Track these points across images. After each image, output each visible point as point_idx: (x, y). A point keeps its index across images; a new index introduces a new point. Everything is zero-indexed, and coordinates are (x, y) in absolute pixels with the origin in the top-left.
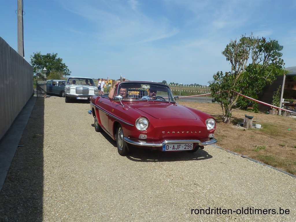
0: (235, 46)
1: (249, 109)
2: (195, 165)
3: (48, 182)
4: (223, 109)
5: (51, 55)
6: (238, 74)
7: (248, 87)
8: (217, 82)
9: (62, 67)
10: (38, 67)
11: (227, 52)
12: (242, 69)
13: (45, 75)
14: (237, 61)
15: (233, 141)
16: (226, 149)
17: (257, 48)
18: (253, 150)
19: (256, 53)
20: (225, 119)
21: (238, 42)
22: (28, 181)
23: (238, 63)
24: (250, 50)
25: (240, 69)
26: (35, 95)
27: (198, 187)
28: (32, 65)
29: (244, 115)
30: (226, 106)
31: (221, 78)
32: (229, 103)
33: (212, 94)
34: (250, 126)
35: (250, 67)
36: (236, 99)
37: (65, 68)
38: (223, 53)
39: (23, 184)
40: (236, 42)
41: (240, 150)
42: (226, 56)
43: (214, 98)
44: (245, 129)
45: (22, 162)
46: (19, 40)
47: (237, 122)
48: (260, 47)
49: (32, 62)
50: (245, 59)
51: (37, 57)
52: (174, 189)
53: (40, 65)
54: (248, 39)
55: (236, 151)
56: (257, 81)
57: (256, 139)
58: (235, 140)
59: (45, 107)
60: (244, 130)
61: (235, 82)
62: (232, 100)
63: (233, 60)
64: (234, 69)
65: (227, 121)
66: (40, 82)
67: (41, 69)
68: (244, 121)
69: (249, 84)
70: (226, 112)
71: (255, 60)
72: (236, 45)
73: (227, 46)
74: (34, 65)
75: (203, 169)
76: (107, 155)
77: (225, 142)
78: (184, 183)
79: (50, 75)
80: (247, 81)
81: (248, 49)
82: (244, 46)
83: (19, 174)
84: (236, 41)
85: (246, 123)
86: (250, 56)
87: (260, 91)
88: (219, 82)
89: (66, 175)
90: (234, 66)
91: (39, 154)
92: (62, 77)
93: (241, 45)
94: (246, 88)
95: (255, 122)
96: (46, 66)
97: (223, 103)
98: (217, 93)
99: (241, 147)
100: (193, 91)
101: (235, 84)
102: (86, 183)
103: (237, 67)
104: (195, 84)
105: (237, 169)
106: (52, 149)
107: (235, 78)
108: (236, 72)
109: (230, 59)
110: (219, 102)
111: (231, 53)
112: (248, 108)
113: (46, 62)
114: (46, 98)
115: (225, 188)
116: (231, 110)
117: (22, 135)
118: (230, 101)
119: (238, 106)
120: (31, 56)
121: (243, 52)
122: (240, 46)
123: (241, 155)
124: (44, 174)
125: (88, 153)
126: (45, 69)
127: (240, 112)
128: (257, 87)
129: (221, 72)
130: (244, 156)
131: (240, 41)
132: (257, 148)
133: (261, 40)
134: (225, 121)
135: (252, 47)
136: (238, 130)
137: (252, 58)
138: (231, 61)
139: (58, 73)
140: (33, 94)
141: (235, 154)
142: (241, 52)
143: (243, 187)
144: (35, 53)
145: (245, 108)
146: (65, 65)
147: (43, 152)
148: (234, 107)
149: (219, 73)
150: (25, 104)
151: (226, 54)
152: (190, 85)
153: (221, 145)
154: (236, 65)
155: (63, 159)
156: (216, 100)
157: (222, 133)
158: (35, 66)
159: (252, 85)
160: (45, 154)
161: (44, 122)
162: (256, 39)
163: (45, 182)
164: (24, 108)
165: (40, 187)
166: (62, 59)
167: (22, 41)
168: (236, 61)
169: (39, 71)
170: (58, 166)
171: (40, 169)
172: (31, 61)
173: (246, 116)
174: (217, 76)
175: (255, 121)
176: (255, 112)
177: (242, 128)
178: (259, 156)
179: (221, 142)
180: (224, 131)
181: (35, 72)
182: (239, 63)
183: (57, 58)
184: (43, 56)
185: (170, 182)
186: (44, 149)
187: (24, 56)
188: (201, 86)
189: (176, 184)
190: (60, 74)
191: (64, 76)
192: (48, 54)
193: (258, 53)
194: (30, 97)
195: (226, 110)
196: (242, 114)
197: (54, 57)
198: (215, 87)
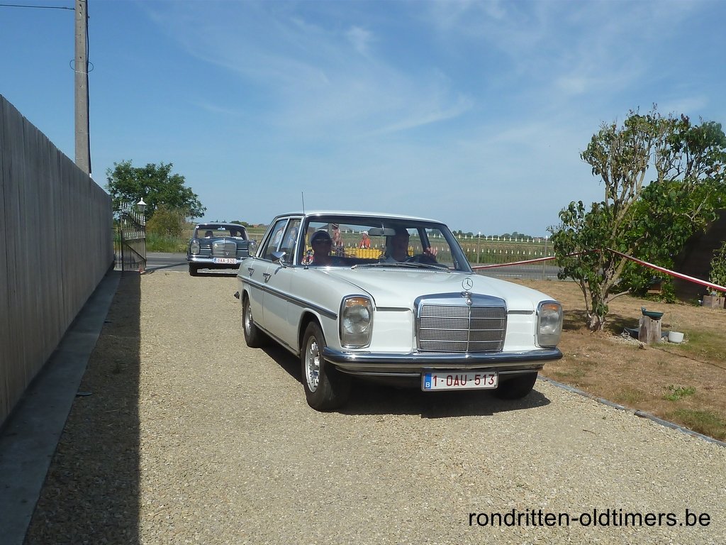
0: (612, 139)
1: (653, 295)
2: (519, 438)
3: (152, 485)
4: (585, 296)
5: (156, 169)
6: (623, 208)
7: (649, 239)
8: (571, 227)
9: (184, 198)
10: (124, 197)
11: (593, 154)
12: (633, 196)
13: (142, 218)
14: (619, 176)
15: (613, 375)
16: (597, 396)
17: (668, 141)
18: (664, 398)
19: (665, 153)
20: (591, 319)
21: (621, 127)
22: (100, 481)
23: (621, 180)
24: (650, 146)
25: (627, 195)
26: (118, 268)
27: (527, 492)
28: (109, 193)
29: (638, 309)
30: (594, 286)
31: (579, 217)
32: (600, 279)
33: (558, 258)
34: (654, 338)
35: (653, 189)
36: (619, 271)
37: (191, 200)
38: (585, 156)
39: (90, 490)
40: (614, 129)
41: (630, 399)
42: (591, 163)
43: (563, 268)
44: (643, 344)
45: (87, 435)
46: (77, 132)
47: (623, 326)
48: (678, 140)
49: (111, 185)
50: (638, 170)
51: (123, 173)
52: (467, 498)
53: (129, 193)
54: (647, 119)
55: (620, 401)
56: (670, 223)
57: (670, 370)
58: (618, 373)
59: (143, 296)
60: (641, 347)
61: (615, 229)
62: (609, 273)
63: (609, 172)
64: (613, 195)
65: (598, 324)
66: (131, 235)
67: (132, 203)
68: (641, 325)
69: (652, 233)
70: (594, 303)
71: (665, 171)
72: (615, 135)
73: (594, 139)
74: (115, 192)
75: (539, 447)
76: (297, 413)
77: (592, 377)
78: (492, 482)
79: (155, 217)
80: (645, 224)
81: (646, 144)
82: (636, 137)
83: (79, 466)
84: (614, 127)
85: (644, 329)
86: (652, 162)
87: (678, 247)
88: (575, 228)
89: (197, 467)
90: (612, 189)
91: (129, 414)
92: (184, 221)
93: (628, 135)
94: (642, 242)
95: (668, 326)
96: (145, 196)
97: (586, 281)
98: (569, 256)
99: (635, 391)
100: (510, 252)
101: (614, 232)
102: (246, 485)
103: (620, 189)
104: (515, 233)
105: (626, 445)
106: (160, 401)
107: (615, 218)
108: (617, 202)
109: (602, 170)
110: (576, 279)
111: (603, 156)
112: (649, 292)
113: (143, 186)
114: (144, 274)
115: (596, 493)
116: (606, 297)
117: (87, 368)
118: (604, 277)
119: (623, 287)
120: (109, 170)
121: (634, 153)
122: (626, 136)
123: (634, 411)
124: (141, 463)
125: (250, 410)
126: (142, 203)
127: (628, 302)
128: (671, 239)
129: (580, 202)
130: (642, 413)
131: (626, 125)
132: (673, 391)
133: (677, 123)
134: (592, 325)
135: (655, 140)
136: (626, 348)
137: (657, 168)
138: (603, 176)
139: (175, 211)
140: (113, 265)
141: (620, 408)
142: (627, 154)
143: (643, 491)
144: (118, 163)
145: (641, 293)
146: (191, 193)
147: (137, 409)
148: (613, 290)
149: (575, 205)
150: (94, 289)
151: (591, 159)
152: (503, 237)
153: (582, 385)
154: (616, 184)
155: (189, 426)
156: (568, 272)
157: (585, 356)
158: (117, 196)
159: (658, 235)
160: (143, 415)
161: (140, 335)
162: (666, 119)
163: (145, 484)
164: (91, 299)
165: (131, 498)
166: (183, 177)
167: (86, 134)
168: (616, 176)
169: (128, 208)
170: (175, 444)
171: (131, 450)
172: (107, 183)
173: (645, 313)
174: (570, 214)
175: (669, 324)
176: (668, 302)
177: (636, 342)
178: (680, 414)
179: (583, 378)
180: (590, 350)
181: (117, 209)
182: (624, 179)
183: (171, 174)
184: (137, 171)
185: (455, 482)
186: (141, 400)
187: (90, 172)
188: (530, 238)
189: (472, 487)
190: (180, 214)
191: (188, 219)
192: (148, 165)
193: (672, 154)
194: (105, 273)
195: (593, 299)
196: (634, 308)
197: (164, 172)
198: (566, 241)
